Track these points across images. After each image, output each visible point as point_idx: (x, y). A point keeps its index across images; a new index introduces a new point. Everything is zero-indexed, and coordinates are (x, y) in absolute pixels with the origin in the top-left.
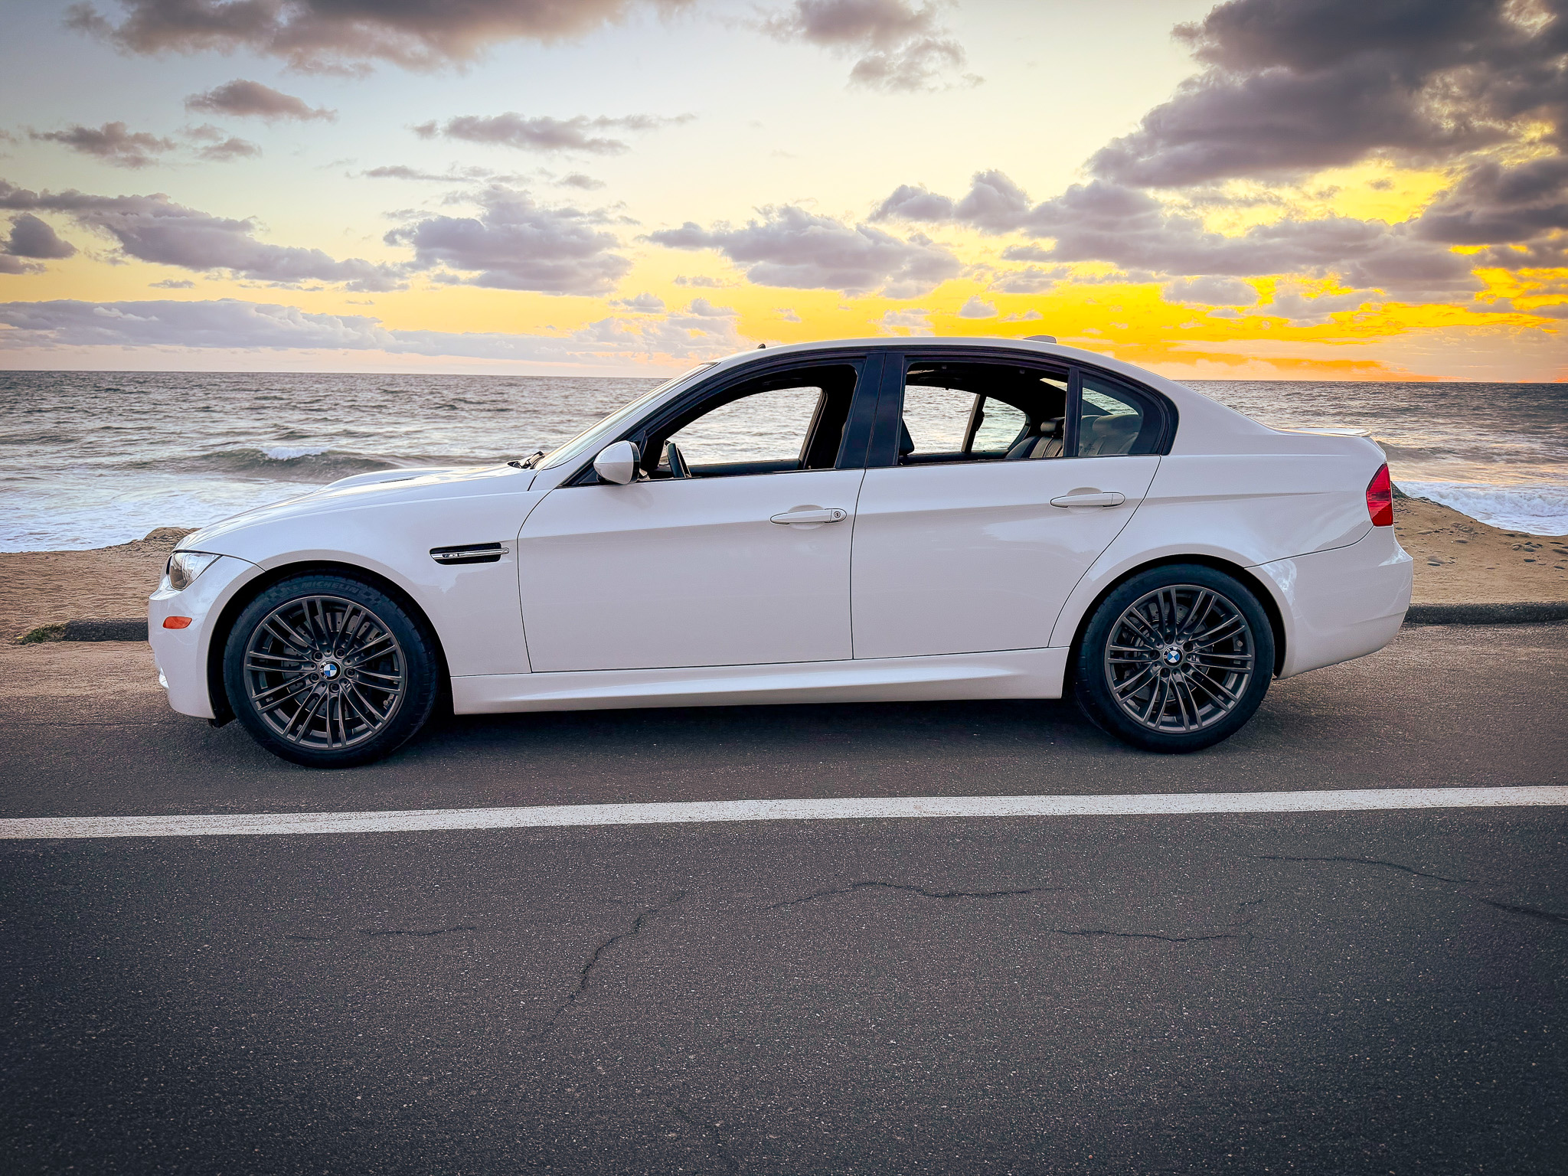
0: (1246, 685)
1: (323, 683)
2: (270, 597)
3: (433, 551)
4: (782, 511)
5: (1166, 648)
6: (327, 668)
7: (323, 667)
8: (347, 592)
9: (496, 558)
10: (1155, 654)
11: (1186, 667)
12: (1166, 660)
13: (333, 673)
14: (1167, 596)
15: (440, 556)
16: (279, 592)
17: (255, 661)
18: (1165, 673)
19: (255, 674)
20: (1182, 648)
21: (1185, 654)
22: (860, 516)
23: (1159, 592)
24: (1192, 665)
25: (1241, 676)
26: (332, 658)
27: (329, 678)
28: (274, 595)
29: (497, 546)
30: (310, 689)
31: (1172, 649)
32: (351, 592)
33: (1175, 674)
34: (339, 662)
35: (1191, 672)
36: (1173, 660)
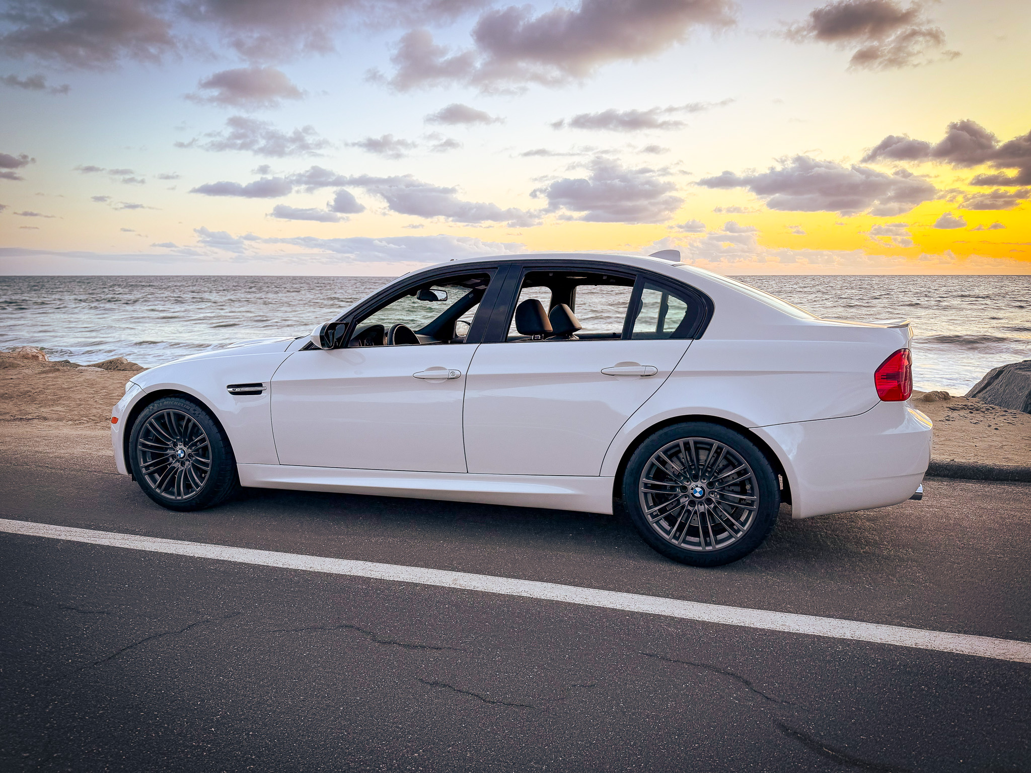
0: (752, 519)
1: (178, 461)
2: (149, 409)
3: (229, 387)
4: (421, 370)
5: (693, 484)
6: (179, 452)
7: (177, 451)
8: (185, 408)
9: (259, 392)
10: (684, 489)
11: (709, 501)
12: (692, 494)
13: (182, 455)
14: (686, 444)
15: (231, 389)
16: (153, 406)
17: (144, 445)
18: (692, 503)
19: (144, 453)
20: (704, 486)
21: (707, 490)
22: (471, 376)
23: (681, 442)
24: (713, 499)
25: (750, 512)
26: (182, 447)
27: (180, 458)
28: (151, 407)
29: (260, 385)
30: (171, 463)
31: (697, 486)
32: (186, 409)
33: (701, 505)
34: (185, 449)
35: (712, 506)
36: (697, 495)
